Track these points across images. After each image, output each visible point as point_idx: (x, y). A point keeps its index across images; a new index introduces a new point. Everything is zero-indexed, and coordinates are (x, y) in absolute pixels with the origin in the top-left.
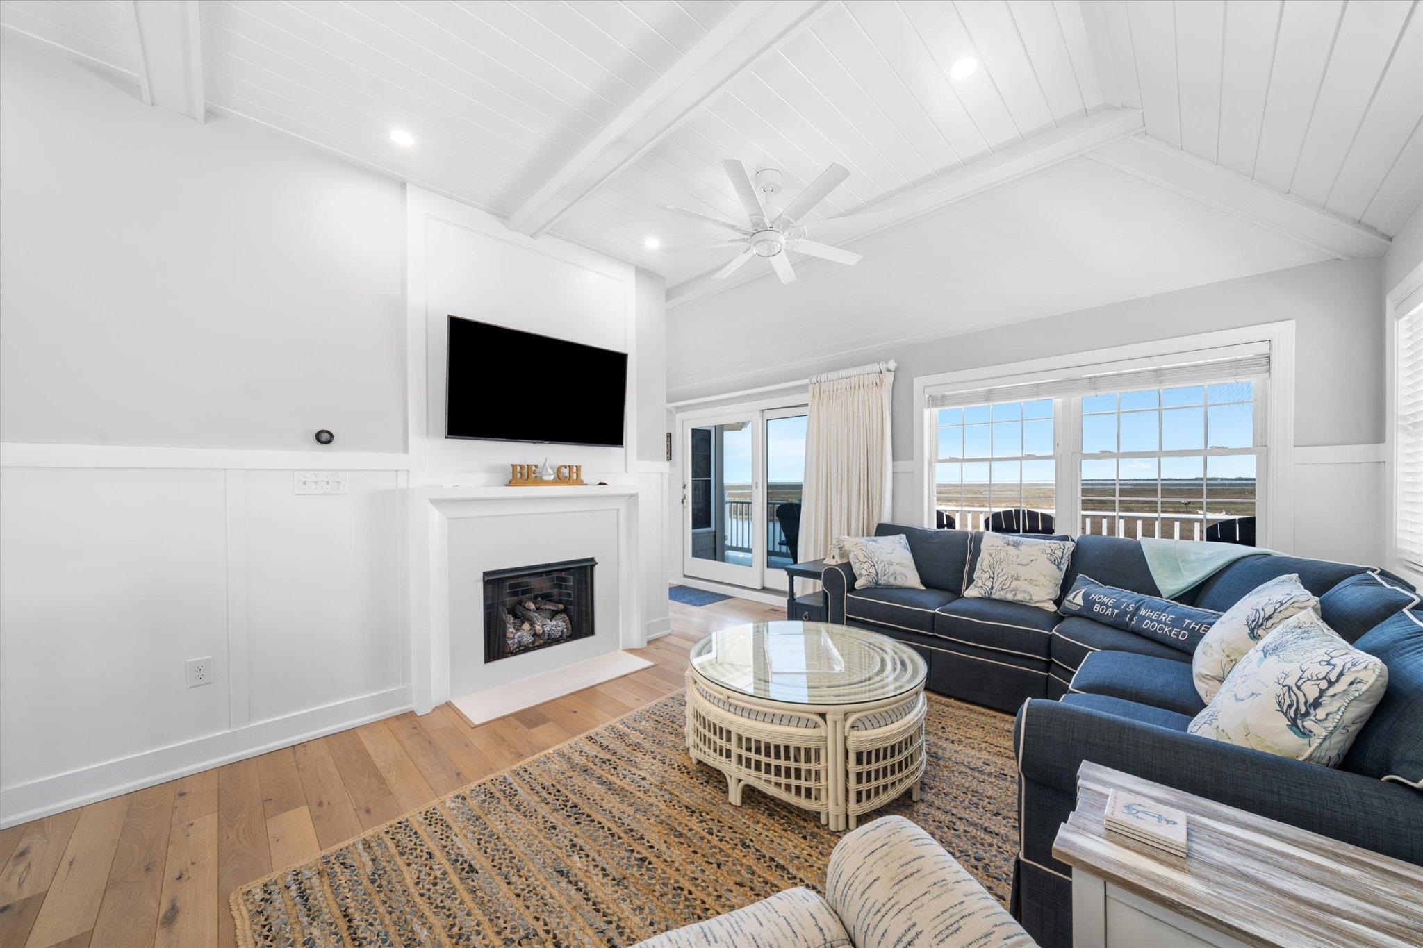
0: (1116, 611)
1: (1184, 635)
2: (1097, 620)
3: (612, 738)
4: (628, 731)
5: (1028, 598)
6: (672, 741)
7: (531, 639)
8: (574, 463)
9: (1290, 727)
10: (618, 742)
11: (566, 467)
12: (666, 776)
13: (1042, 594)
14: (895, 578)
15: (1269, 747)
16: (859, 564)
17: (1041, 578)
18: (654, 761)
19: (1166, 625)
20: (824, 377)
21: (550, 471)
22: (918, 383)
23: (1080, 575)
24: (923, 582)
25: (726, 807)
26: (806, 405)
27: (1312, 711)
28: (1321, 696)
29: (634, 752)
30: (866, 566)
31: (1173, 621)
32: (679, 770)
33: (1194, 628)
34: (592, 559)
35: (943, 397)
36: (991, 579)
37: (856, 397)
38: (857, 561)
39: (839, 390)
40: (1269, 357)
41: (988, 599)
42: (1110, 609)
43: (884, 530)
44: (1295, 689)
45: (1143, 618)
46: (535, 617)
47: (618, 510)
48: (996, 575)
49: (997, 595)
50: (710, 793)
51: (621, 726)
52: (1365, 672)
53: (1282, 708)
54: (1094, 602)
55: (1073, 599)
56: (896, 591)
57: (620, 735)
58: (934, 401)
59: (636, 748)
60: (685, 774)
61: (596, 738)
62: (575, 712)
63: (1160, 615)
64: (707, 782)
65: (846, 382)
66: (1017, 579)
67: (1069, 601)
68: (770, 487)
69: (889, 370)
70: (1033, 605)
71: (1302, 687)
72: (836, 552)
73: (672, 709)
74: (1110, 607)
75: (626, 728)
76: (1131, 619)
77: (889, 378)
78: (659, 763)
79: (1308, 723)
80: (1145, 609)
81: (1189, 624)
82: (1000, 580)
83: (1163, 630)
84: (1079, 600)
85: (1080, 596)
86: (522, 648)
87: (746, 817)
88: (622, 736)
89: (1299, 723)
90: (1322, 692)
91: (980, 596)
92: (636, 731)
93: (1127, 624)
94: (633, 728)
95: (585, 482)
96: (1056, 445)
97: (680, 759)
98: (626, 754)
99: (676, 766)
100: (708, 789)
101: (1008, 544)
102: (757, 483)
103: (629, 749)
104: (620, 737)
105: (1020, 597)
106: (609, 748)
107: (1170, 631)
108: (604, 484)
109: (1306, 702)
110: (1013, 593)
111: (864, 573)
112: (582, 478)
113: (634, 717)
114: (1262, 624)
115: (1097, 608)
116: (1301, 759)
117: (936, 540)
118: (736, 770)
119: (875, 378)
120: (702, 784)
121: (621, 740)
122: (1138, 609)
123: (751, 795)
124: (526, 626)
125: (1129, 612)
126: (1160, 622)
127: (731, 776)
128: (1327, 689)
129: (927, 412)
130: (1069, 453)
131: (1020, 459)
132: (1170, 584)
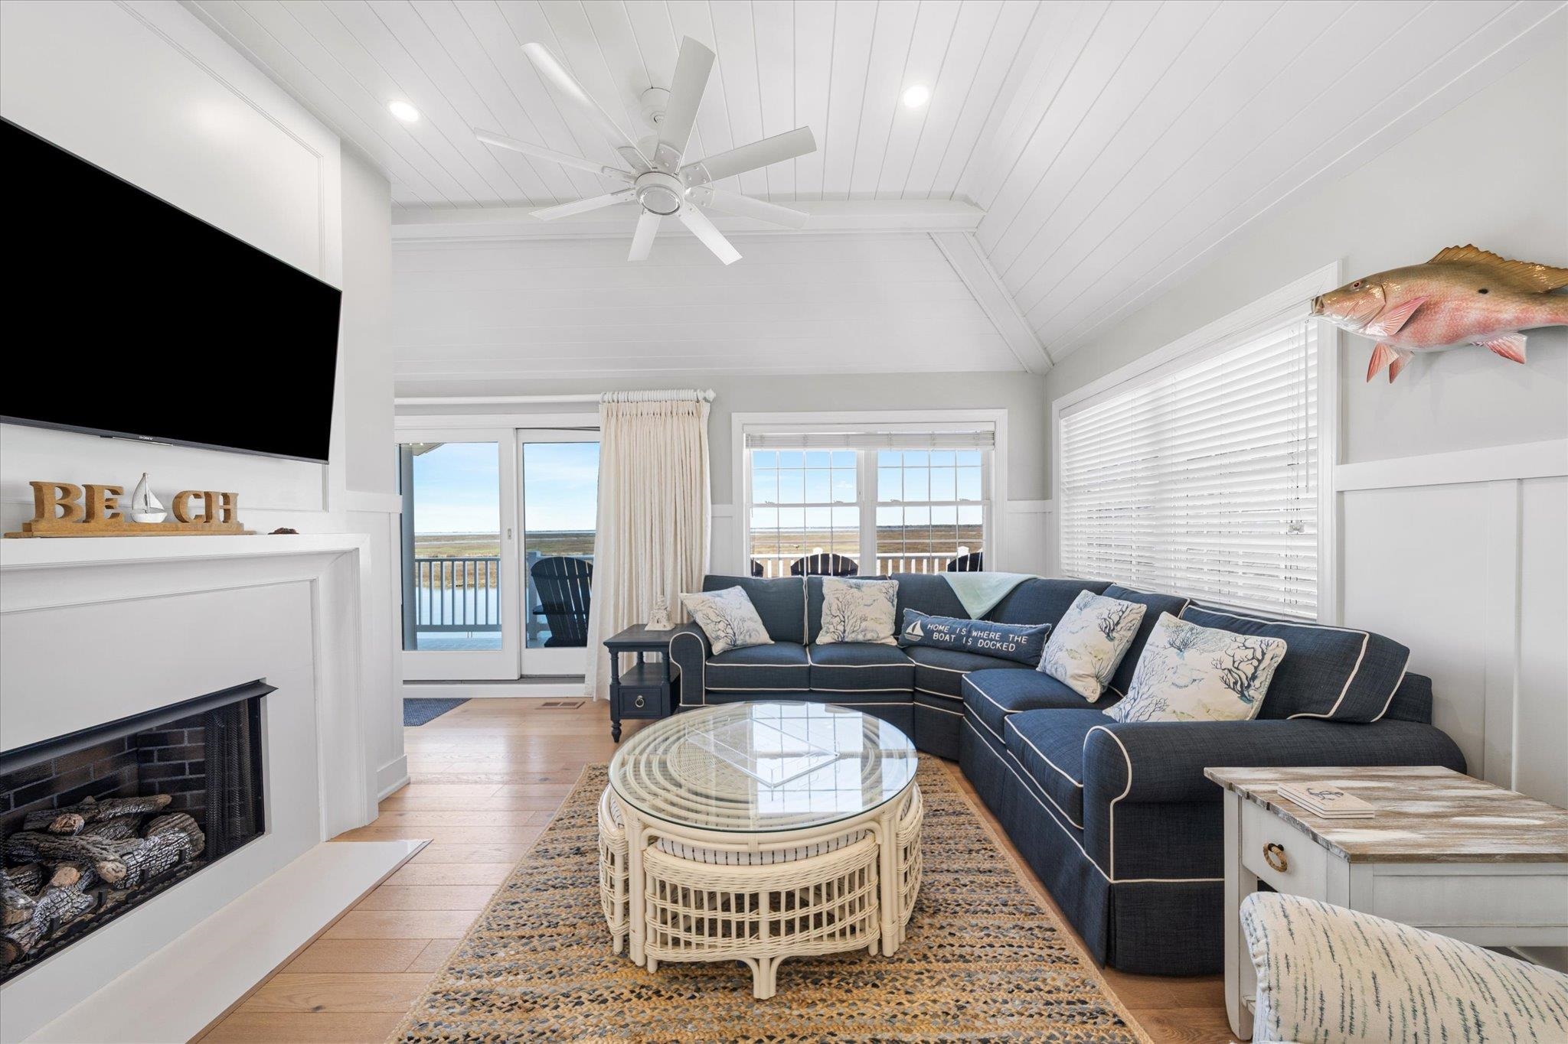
0: (953, 636)
1: (1012, 647)
2: (938, 646)
3: (462, 1013)
4: (485, 983)
5: (875, 636)
6: (580, 957)
7: (85, 901)
8: (217, 487)
9: (1241, 698)
10: (481, 1014)
11: (197, 496)
12: (629, 1020)
13: (884, 633)
14: (750, 636)
15: (1228, 716)
16: (712, 625)
17: (883, 616)
18: (584, 1009)
19: (997, 641)
20: (622, 396)
21: (155, 503)
22: (737, 418)
23: (906, 609)
24: (772, 638)
25: (758, 1010)
26: (597, 429)
27: (1252, 683)
28: (1255, 672)
29: (532, 1014)
30: (721, 626)
31: (1001, 637)
32: (639, 996)
33: (1017, 641)
34: (257, 684)
35: (762, 437)
36: (843, 623)
37: (669, 426)
38: (709, 621)
39: (645, 415)
40: (994, 434)
41: (842, 643)
42: (948, 635)
43: (713, 583)
44: (1235, 670)
45: (976, 639)
46: (94, 844)
47: (312, 581)
48: (846, 618)
49: (851, 637)
50: (718, 1005)
51: (462, 982)
52: (1278, 649)
53: (1229, 686)
54: (933, 632)
55: (913, 630)
56: (753, 650)
57: (475, 999)
58: (754, 441)
59: (528, 1005)
60: (654, 998)
61: (425, 1033)
62: (318, 1008)
63: (989, 634)
64: (698, 990)
65: (655, 407)
66: (865, 620)
67: (909, 633)
68: (528, 536)
69: (705, 399)
70: (879, 642)
71: (1240, 667)
72: (663, 614)
73: (532, 905)
74: (947, 633)
75: (474, 981)
76: (967, 641)
77: (706, 409)
78: (595, 1009)
79: (1252, 692)
80: (976, 631)
81: (1014, 638)
82: (851, 622)
83: (996, 645)
84: (919, 631)
85: (918, 626)
86: (58, 934)
87: (795, 1006)
88: (480, 1001)
89: (1246, 693)
90: (1256, 668)
91: (834, 641)
92: (499, 974)
93: (964, 646)
94: (488, 973)
95: (246, 528)
96: (859, 493)
97: (623, 980)
98: (520, 1027)
99: (627, 995)
100: (709, 999)
101: (851, 587)
102: (509, 530)
103: (516, 1015)
104: (476, 1003)
105: (869, 636)
106: (474, 1036)
107: (1002, 646)
108: (292, 532)
109: (1247, 678)
110: (863, 633)
111: (722, 634)
112: (240, 519)
113: (470, 952)
114: (1114, 629)
115: (936, 636)
116: (1248, 719)
117: (774, 589)
118: (770, 946)
119: (691, 407)
120: (693, 997)
121: (485, 1008)
122: (969, 632)
123: (792, 971)
124: (67, 876)
125: (964, 636)
126: (991, 640)
127: (757, 961)
128: (1259, 665)
129: (746, 452)
130: (868, 501)
131: (830, 505)
132: (976, 608)
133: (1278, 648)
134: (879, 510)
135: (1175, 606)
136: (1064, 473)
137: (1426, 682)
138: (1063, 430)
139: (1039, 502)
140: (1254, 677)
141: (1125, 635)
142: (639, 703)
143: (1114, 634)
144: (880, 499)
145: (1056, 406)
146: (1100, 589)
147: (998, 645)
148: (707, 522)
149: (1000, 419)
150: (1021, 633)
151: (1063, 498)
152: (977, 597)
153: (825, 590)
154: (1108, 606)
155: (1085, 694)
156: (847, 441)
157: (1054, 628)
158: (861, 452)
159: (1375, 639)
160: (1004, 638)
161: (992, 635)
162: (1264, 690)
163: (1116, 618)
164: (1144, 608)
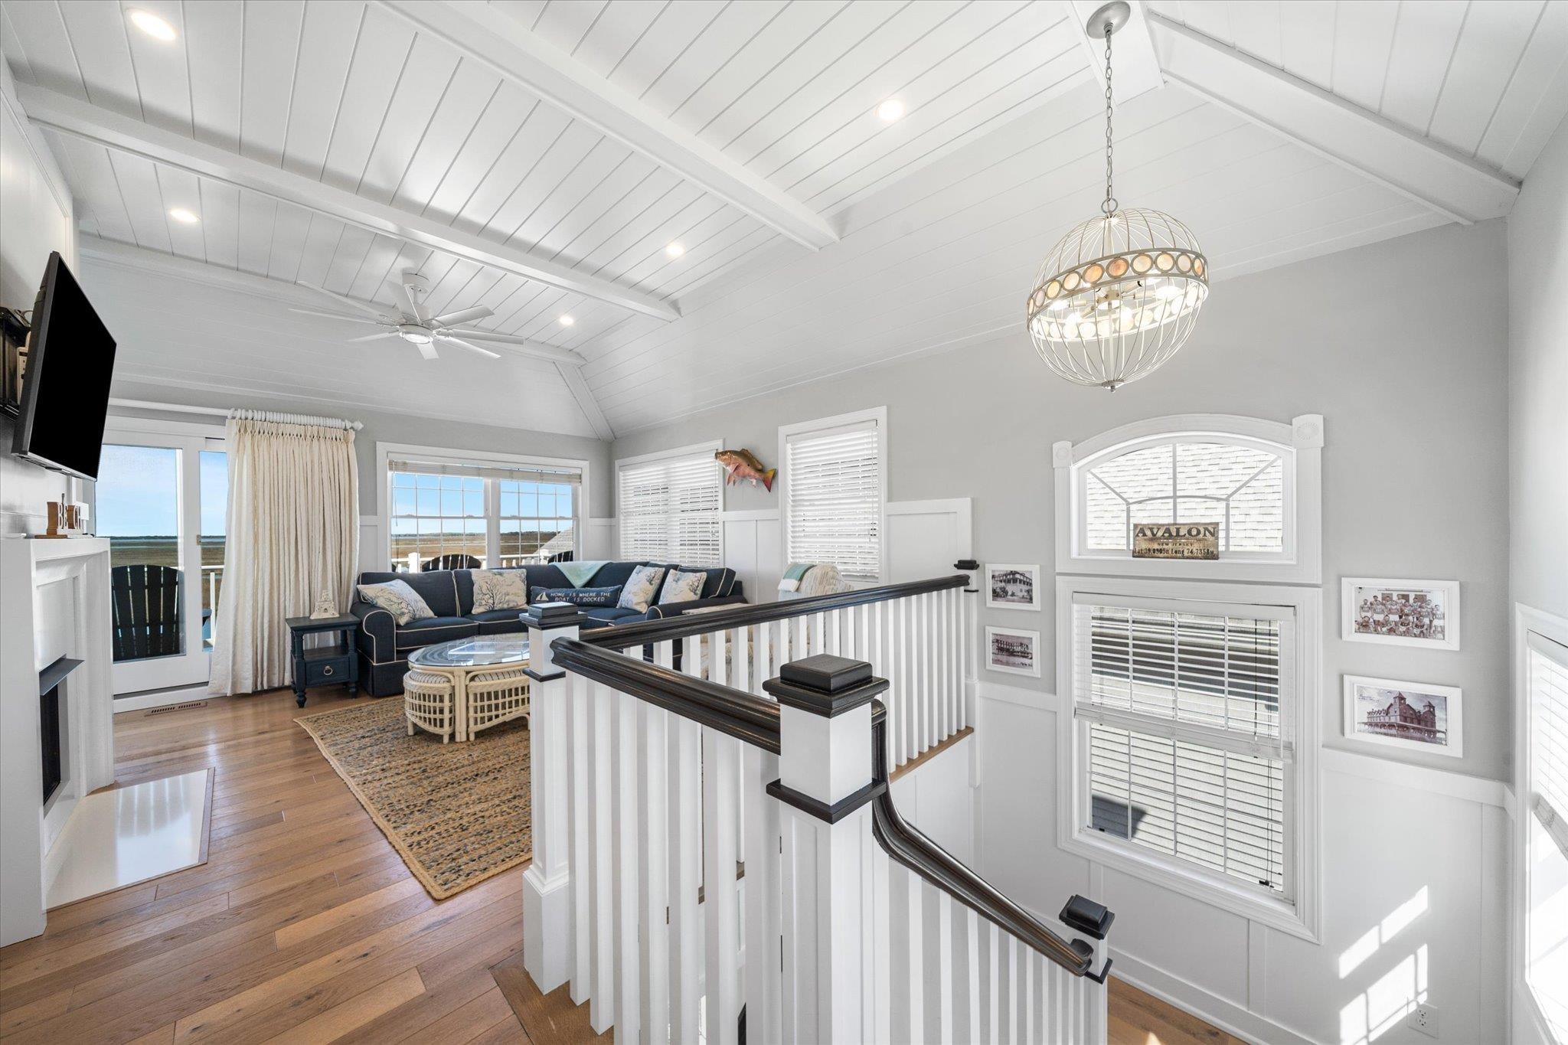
0: (567, 598)
1: (603, 598)
5: (515, 604)
9: (695, 594)
13: (521, 602)
15: (691, 597)
16: (396, 605)
17: (519, 592)
19: (593, 597)
22: (382, 447)
23: (534, 586)
24: (435, 615)
27: (697, 588)
31: (595, 594)
33: (605, 595)
34: (64, 659)
35: (405, 464)
36: (492, 598)
37: (315, 448)
38: (392, 603)
39: (286, 436)
40: (580, 475)
45: (582, 598)
47: (75, 578)
48: (495, 594)
49: (498, 607)
53: (690, 589)
54: (553, 597)
56: (424, 621)
58: (393, 465)
63: (589, 594)
65: (301, 430)
66: (508, 595)
67: (538, 600)
69: (353, 429)
70: (518, 608)
71: (694, 584)
74: (563, 597)
76: (577, 600)
77: (353, 436)
79: (697, 590)
80: (582, 593)
81: (603, 594)
82: (498, 597)
83: (593, 599)
84: (545, 599)
85: (544, 595)
89: (695, 590)
91: (485, 610)
93: (576, 602)
96: (486, 509)
105: (511, 605)
107: (597, 599)
110: (507, 603)
111: (406, 611)
114: (651, 580)
116: (697, 596)
119: (340, 434)
122: (579, 594)
125: (575, 597)
126: (590, 597)
128: (699, 583)
129: (390, 474)
130: (493, 515)
131: (463, 518)
132: (578, 582)
133: (704, 575)
134: (502, 522)
135: (676, 567)
136: (622, 503)
137: (741, 583)
138: (621, 478)
139: (609, 519)
140: (698, 586)
141: (657, 582)
142: (329, 671)
143: (653, 582)
144: (503, 514)
145: (618, 463)
146: (645, 564)
147: (595, 599)
148: (356, 530)
149: (584, 466)
150: (607, 591)
151: (622, 518)
152: (579, 576)
153: (474, 578)
154: (650, 570)
155: (641, 610)
156: (479, 472)
157: (623, 587)
158: (489, 481)
159: (728, 569)
160: (598, 595)
161: (591, 594)
162: (701, 590)
163: (653, 575)
164: (664, 569)
